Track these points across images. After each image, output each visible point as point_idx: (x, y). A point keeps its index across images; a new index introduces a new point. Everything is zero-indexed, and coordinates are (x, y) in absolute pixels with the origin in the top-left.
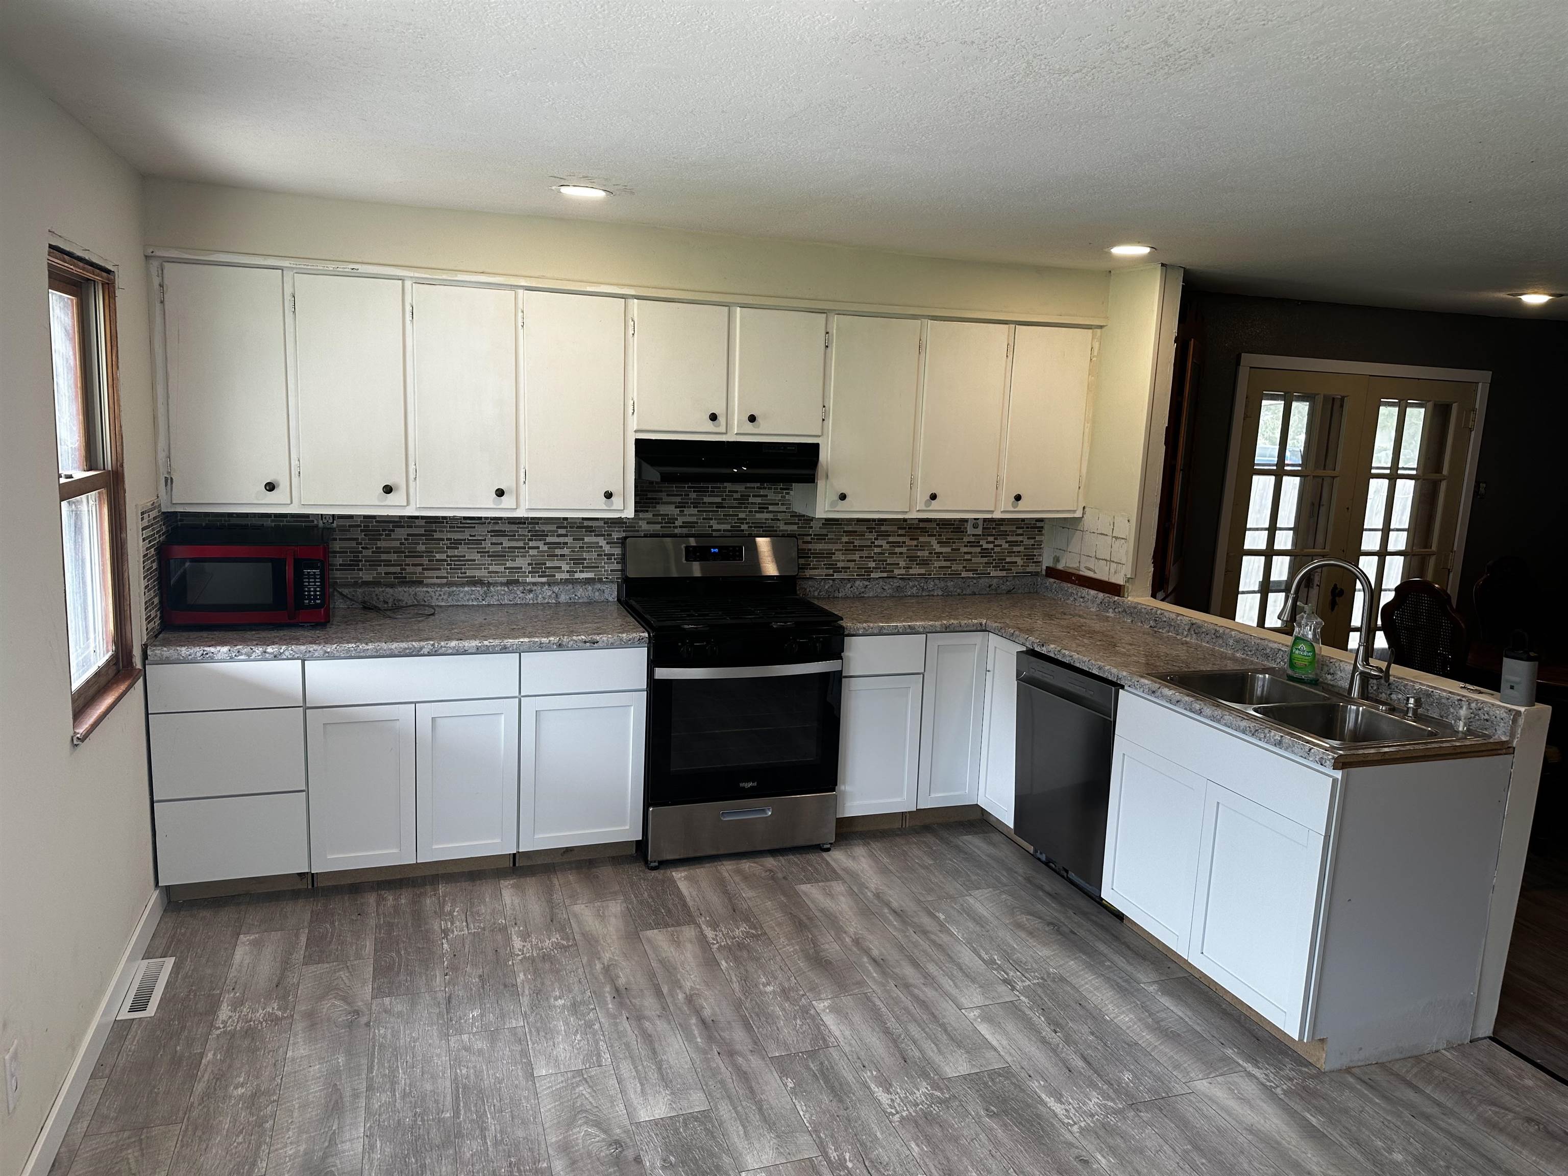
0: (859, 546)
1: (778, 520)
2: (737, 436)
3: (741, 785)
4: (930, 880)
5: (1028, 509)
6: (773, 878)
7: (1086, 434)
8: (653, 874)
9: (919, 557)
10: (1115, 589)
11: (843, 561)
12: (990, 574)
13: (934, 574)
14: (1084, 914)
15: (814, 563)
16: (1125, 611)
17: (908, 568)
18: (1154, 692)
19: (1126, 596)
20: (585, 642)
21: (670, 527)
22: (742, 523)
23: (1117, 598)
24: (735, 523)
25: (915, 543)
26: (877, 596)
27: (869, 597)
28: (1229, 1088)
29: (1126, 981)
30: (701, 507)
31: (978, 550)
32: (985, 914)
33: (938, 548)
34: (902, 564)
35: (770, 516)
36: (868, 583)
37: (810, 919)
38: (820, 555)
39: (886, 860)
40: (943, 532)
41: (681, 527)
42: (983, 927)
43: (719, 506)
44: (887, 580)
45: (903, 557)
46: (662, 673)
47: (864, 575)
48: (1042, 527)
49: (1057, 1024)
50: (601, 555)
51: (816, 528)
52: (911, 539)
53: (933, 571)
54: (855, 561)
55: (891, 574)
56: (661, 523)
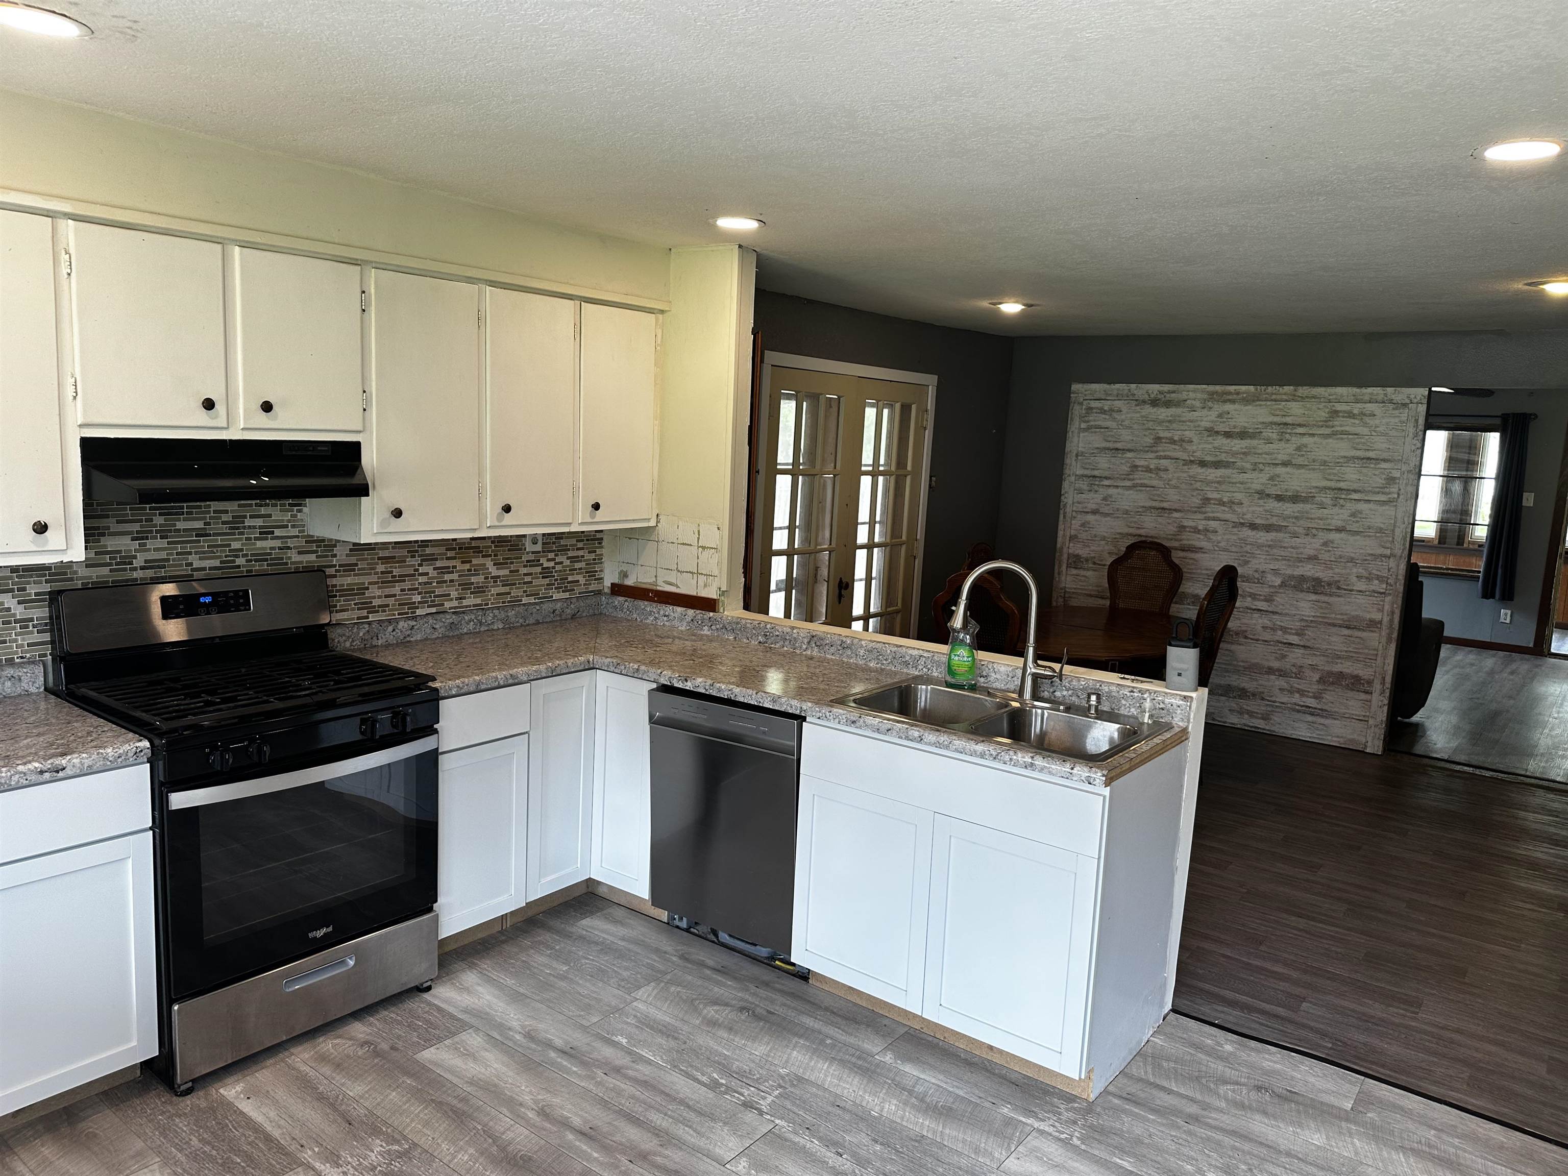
0: (400, 576)
1: (289, 548)
2: (245, 432)
3: (311, 935)
4: (580, 994)
5: (604, 521)
6: (377, 1054)
7: (656, 432)
8: (189, 1102)
9: (472, 584)
10: (709, 605)
11: (380, 597)
12: (552, 597)
13: (492, 604)
14: (767, 984)
15: (340, 602)
16: (724, 627)
17: (461, 598)
18: (854, 722)
19: (721, 610)
20: (42, 772)
21: (125, 570)
22: (237, 556)
23: (711, 614)
24: (226, 556)
25: (467, 566)
26: (426, 639)
27: (416, 641)
28: (1037, 1157)
29: (859, 1058)
30: (171, 537)
31: (539, 569)
32: (668, 1019)
33: (494, 571)
34: (454, 594)
35: (277, 543)
36: (415, 623)
37: (464, 1100)
38: (349, 592)
39: (510, 982)
40: (499, 551)
41: (142, 568)
42: (676, 1039)
43: (201, 534)
44: (436, 616)
45: (454, 586)
46: (180, 800)
47: (407, 613)
48: (602, 539)
49: (835, 1144)
50: (9, 622)
51: (341, 555)
52: (463, 562)
53: (490, 600)
54: (395, 595)
55: (441, 609)
56: (110, 564)
